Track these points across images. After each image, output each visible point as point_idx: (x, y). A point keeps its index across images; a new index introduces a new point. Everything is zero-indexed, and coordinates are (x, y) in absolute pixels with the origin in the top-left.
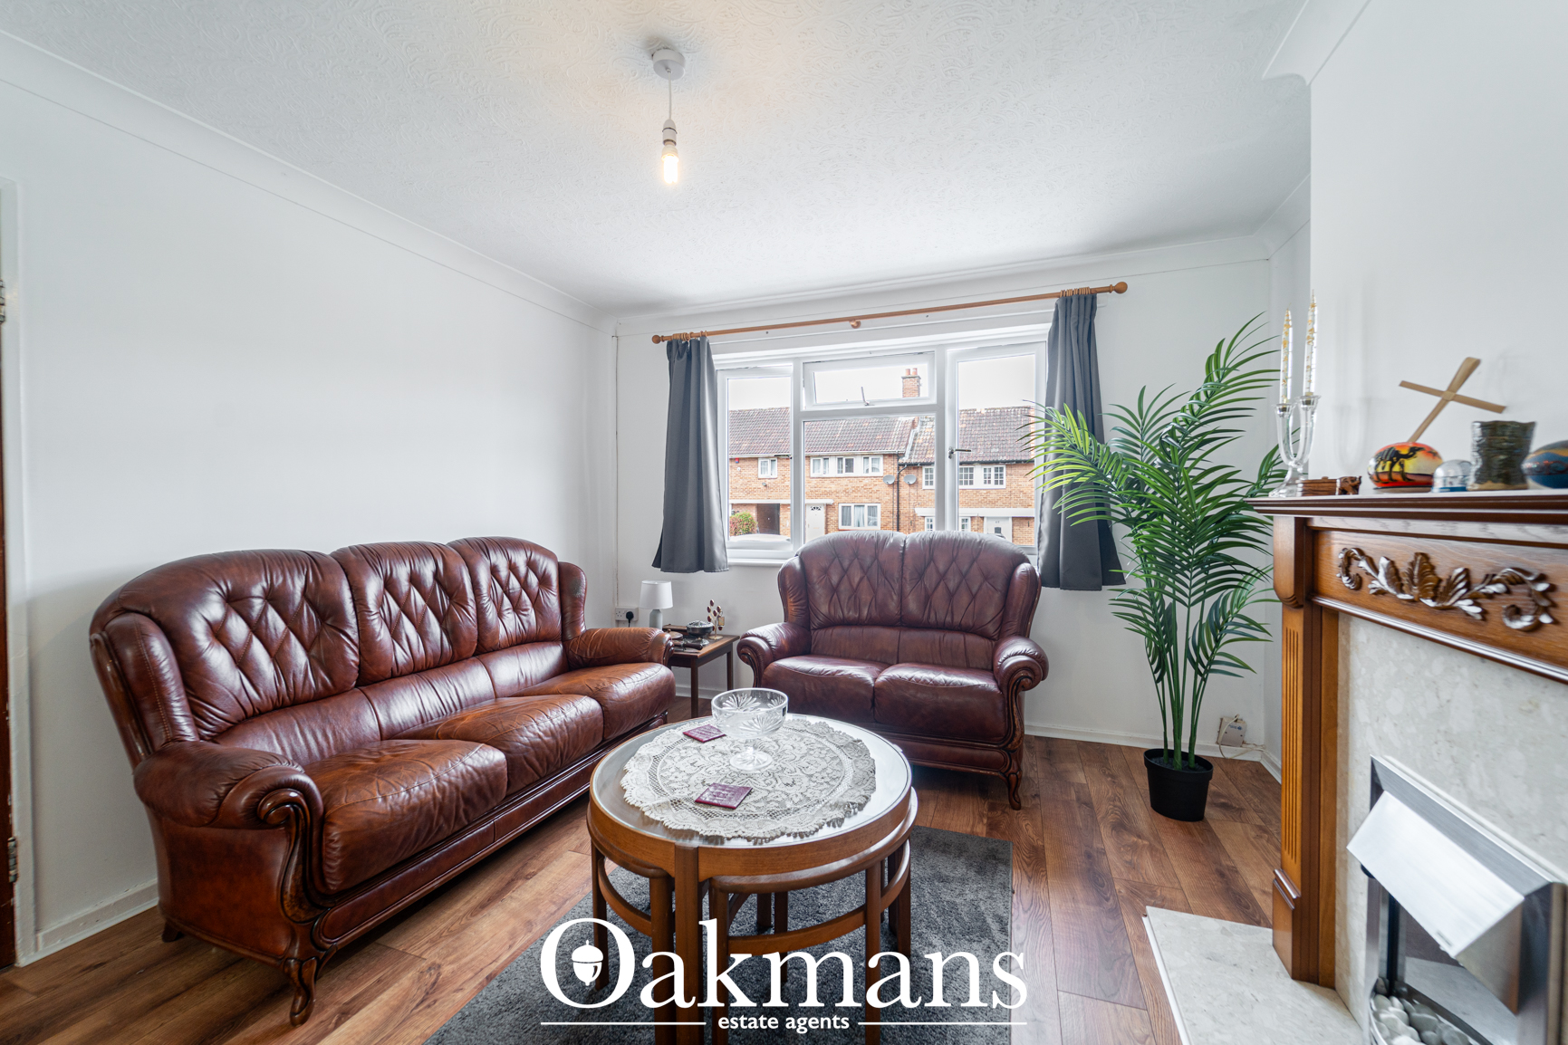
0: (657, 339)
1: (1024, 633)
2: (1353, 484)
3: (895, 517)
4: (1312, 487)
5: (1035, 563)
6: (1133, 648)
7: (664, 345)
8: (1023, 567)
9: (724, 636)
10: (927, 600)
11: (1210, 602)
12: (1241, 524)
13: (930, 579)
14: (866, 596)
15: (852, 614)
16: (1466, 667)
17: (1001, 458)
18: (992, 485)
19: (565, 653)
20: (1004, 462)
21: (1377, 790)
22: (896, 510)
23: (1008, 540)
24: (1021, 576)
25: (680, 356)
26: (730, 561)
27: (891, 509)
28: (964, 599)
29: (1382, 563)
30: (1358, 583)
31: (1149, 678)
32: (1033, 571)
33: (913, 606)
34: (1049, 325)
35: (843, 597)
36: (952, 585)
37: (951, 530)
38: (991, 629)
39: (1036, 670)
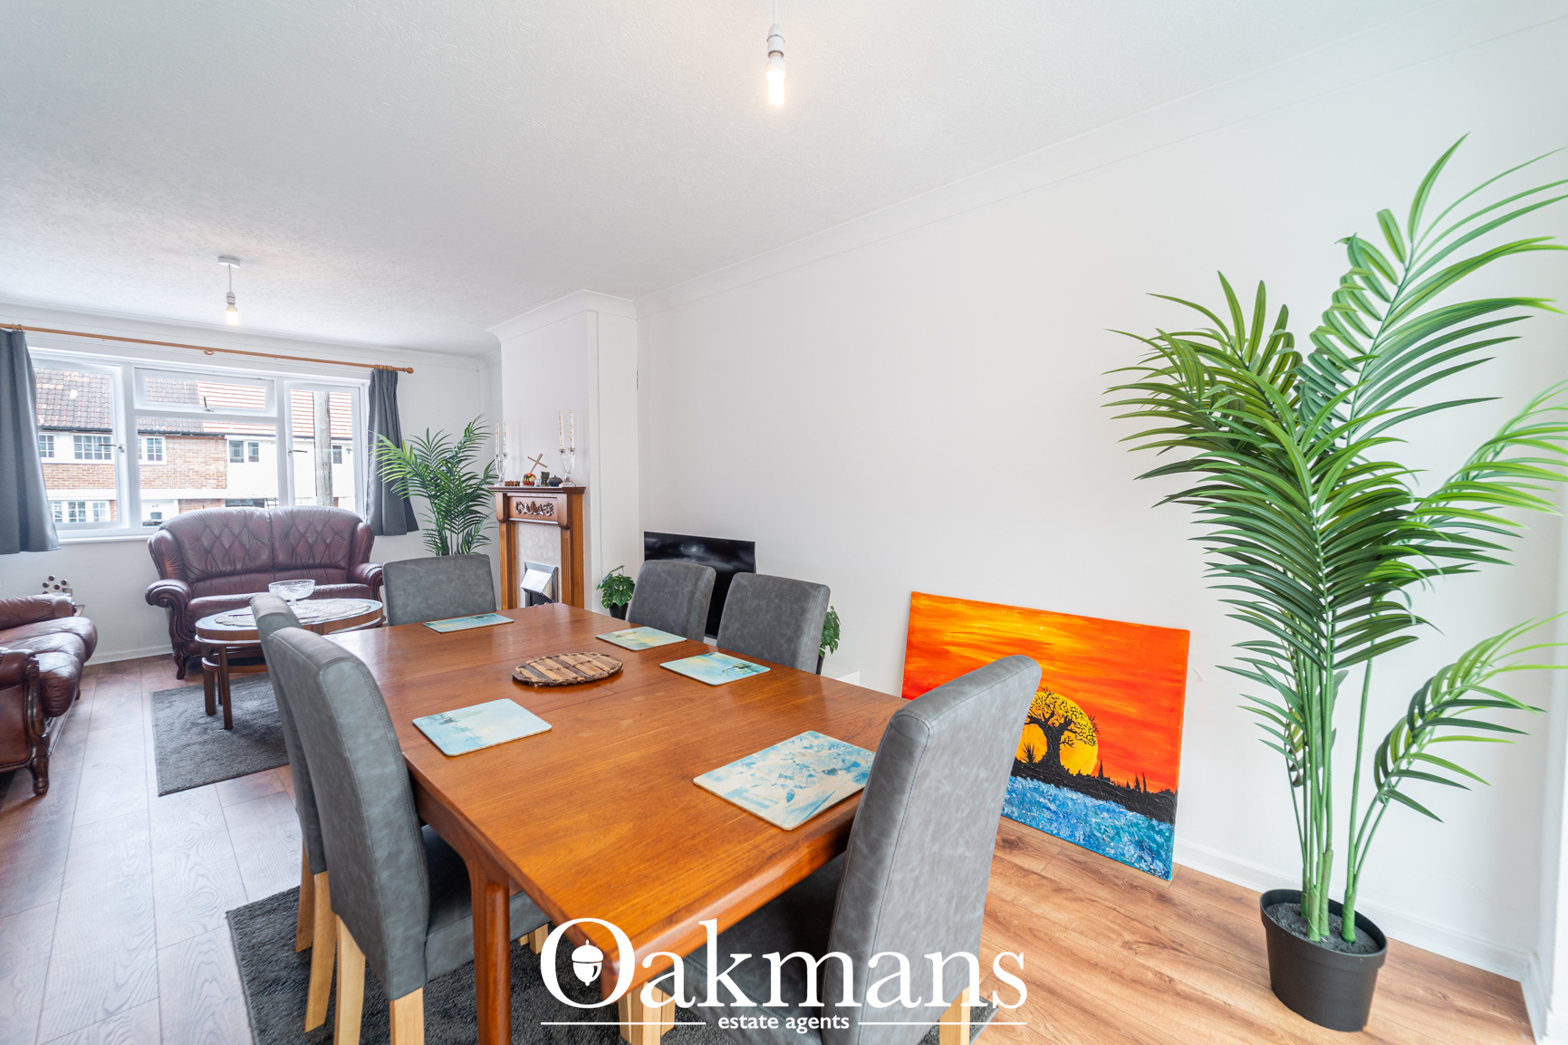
1: (367, 561)
2: (518, 483)
4: (508, 484)
5: (367, 522)
8: (361, 525)
10: (292, 552)
11: (466, 531)
12: (479, 496)
13: (294, 538)
14: (239, 555)
15: (228, 567)
16: (542, 528)
21: (526, 569)
24: (362, 530)
26: (61, 542)
28: (320, 548)
29: (525, 505)
30: (520, 512)
32: (367, 527)
33: (282, 557)
34: (369, 382)
35: (217, 556)
36: (311, 540)
38: (343, 563)
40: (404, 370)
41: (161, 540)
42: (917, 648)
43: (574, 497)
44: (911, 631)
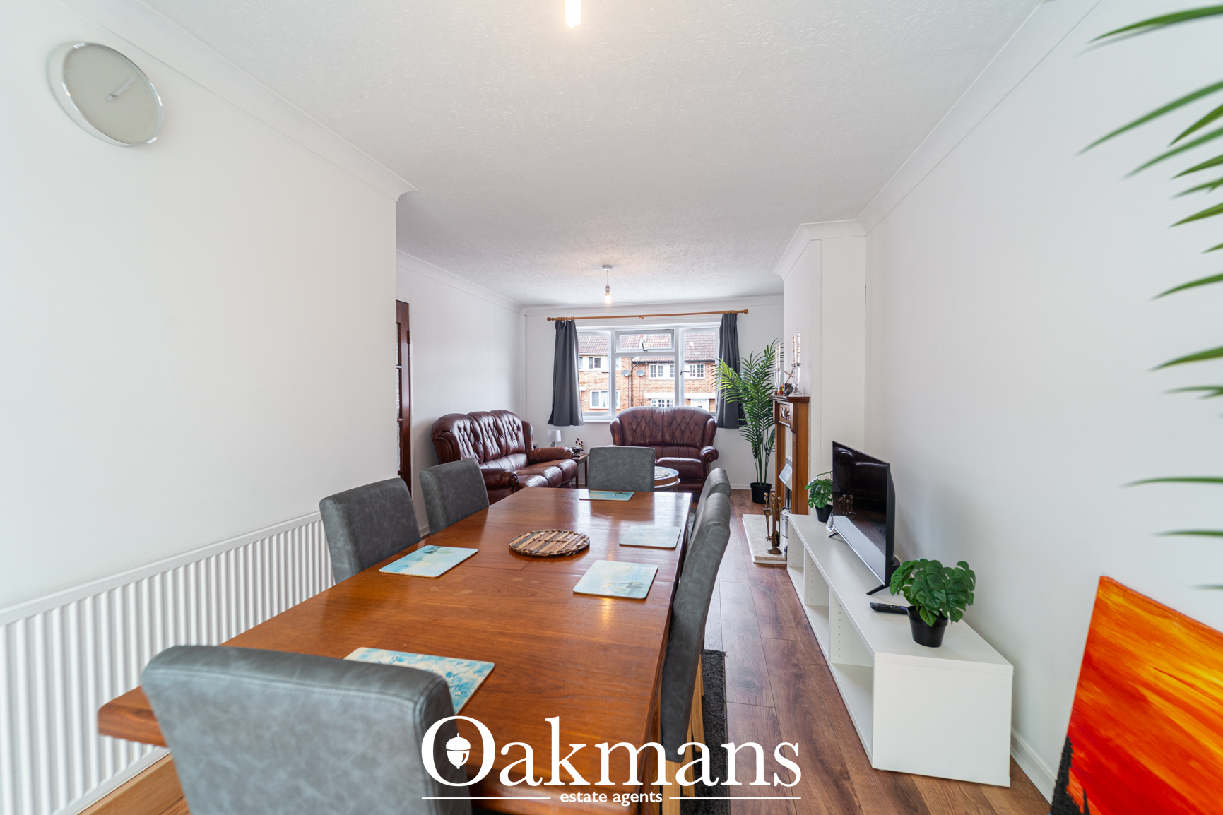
0: (549, 319)
1: (711, 444)
2: (779, 393)
3: (630, 399)
4: (776, 393)
5: (715, 419)
6: (748, 446)
7: (554, 322)
8: (710, 420)
9: (584, 454)
10: (673, 434)
13: (674, 425)
14: (648, 434)
15: (642, 442)
17: (701, 359)
18: (696, 377)
19: (528, 458)
20: (704, 361)
21: (786, 464)
22: (630, 394)
23: (706, 408)
24: (710, 423)
25: (562, 328)
26: (584, 421)
27: (627, 394)
28: (687, 433)
29: (784, 411)
30: (783, 416)
31: (753, 457)
32: (714, 421)
33: (668, 437)
34: (720, 323)
35: (638, 434)
36: (683, 428)
37: (683, 406)
38: (698, 444)
39: (714, 455)
40: (742, 312)
41: (615, 423)
42: (1095, 669)
43: (800, 405)
44: (1092, 639)
